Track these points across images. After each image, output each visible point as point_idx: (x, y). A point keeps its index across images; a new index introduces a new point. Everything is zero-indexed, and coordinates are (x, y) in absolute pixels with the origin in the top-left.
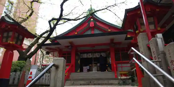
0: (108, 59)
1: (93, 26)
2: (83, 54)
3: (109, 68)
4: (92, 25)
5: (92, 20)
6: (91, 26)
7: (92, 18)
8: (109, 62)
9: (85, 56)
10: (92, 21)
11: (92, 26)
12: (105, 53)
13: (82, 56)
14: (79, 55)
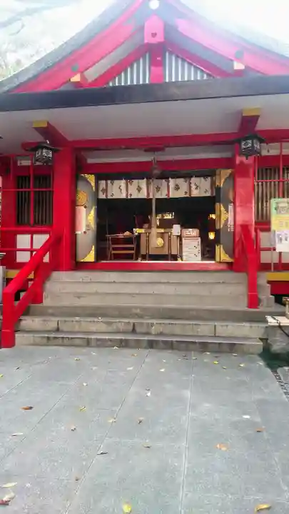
0: (222, 209)
2: (109, 182)
4: (154, 35)
5: (154, 5)
6: (147, 39)
8: (223, 222)
9: (119, 190)
10: (154, 12)
11: (154, 41)
13: (105, 191)
14: (93, 184)
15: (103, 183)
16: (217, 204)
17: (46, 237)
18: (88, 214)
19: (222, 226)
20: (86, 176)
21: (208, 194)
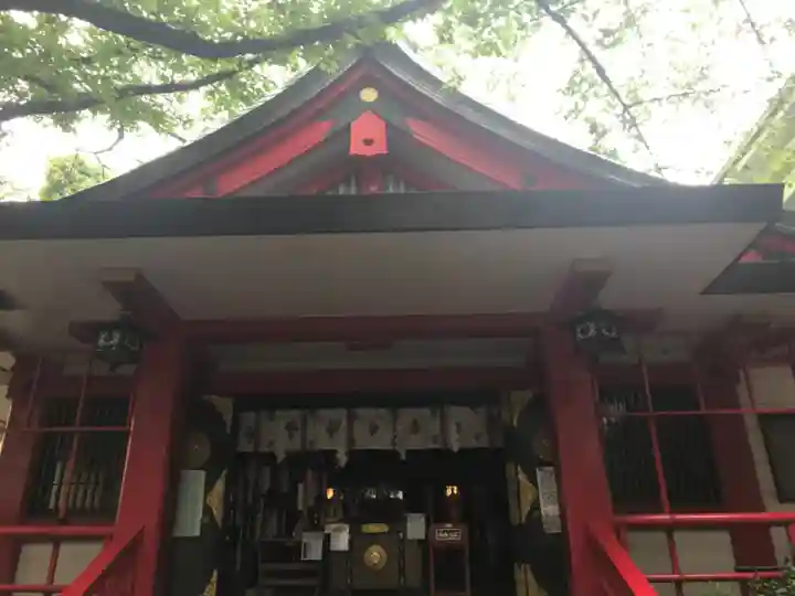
0: (522, 477)
1: (380, 148)
3: (530, 576)
4: (368, 142)
5: (369, 95)
6: (357, 148)
7: (368, 82)
8: (526, 509)
9: (278, 435)
10: (369, 106)
11: (369, 151)
12: (482, 410)
13: (254, 435)
14: (228, 418)
15: (249, 418)
16: (510, 468)
17: (93, 551)
18: (209, 486)
19: (523, 519)
20: (215, 399)
21: (484, 443)
